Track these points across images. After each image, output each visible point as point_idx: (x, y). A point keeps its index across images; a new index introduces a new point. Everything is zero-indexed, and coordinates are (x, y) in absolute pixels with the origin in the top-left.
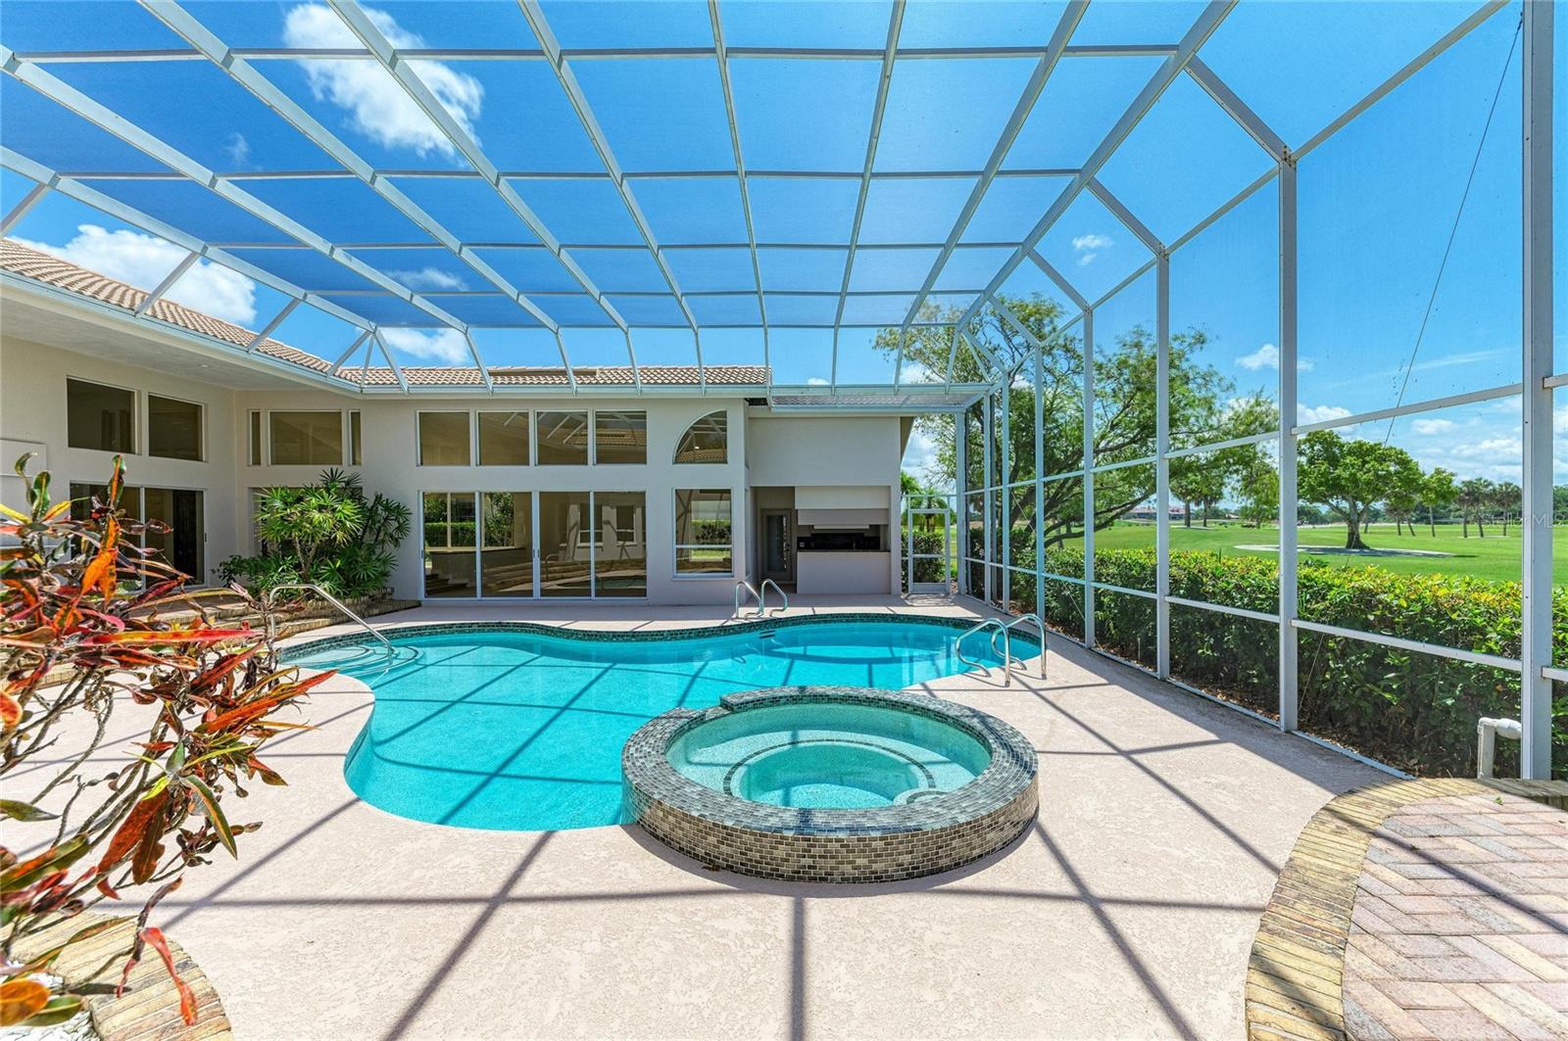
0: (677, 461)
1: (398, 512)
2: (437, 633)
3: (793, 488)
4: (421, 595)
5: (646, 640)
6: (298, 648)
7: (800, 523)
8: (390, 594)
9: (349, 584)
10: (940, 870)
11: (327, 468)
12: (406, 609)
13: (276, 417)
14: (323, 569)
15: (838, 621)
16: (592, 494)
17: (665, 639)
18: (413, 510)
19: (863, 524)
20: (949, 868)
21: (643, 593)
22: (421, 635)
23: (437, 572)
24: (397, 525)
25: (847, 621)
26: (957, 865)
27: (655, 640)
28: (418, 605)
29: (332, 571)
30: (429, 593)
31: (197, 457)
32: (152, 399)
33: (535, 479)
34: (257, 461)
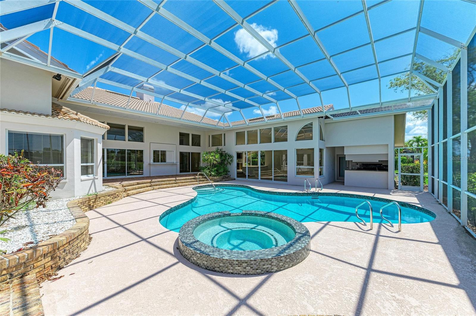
0: (297, 140)
1: (231, 156)
2: (230, 186)
3: (343, 147)
4: (236, 177)
5: (272, 194)
6: (201, 186)
7: (346, 160)
8: (230, 176)
9: (218, 173)
10: (215, 271)
11: (217, 147)
12: (231, 180)
13: (212, 136)
14: (213, 170)
15: (347, 197)
16: (273, 151)
17: (277, 194)
18: (234, 156)
19: (376, 160)
20: (218, 272)
21: (286, 181)
22: (227, 186)
23: (243, 172)
24: (230, 160)
25: (351, 197)
26: (222, 272)
27: (274, 194)
28: (235, 179)
29: (215, 170)
30: (238, 177)
31: (200, 146)
32: (192, 134)
33: (260, 147)
34: (209, 146)
